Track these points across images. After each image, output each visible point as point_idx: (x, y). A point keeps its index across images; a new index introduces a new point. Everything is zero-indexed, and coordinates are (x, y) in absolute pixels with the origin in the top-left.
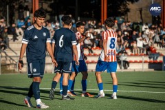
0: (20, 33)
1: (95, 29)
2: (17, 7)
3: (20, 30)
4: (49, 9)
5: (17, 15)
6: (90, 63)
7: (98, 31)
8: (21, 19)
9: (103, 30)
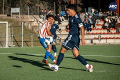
0: (63, 20)
1: (111, 16)
2: (60, 3)
3: (63, 17)
4: (81, 4)
5: (60, 8)
6: (109, 39)
7: (114, 17)
8: (63, 11)
9: (117, 17)
